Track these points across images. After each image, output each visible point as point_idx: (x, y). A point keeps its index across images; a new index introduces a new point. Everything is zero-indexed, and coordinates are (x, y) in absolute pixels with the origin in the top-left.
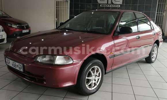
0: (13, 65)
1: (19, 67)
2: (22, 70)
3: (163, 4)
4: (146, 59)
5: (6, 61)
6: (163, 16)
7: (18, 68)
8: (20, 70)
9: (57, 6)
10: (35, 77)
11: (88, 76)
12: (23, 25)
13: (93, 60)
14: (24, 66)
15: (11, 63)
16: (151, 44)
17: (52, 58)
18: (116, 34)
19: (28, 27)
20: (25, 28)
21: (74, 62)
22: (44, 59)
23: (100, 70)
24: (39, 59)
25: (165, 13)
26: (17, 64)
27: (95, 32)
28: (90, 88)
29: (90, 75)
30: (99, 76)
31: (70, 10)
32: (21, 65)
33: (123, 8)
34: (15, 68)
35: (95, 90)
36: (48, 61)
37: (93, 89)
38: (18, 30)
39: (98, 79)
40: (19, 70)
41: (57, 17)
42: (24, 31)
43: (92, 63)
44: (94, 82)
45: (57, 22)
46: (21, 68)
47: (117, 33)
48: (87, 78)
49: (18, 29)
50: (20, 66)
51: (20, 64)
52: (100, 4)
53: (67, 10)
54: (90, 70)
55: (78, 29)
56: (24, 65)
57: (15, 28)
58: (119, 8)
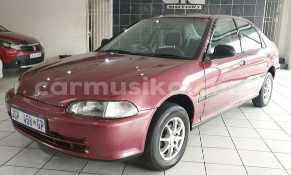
0: (25, 121)
1: (37, 123)
2: (43, 130)
3: (273, 3)
4: (253, 100)
5: (12, 113)
6: (274, 23)
7: (35, 127)
8: (39, 130)
9: (90, 8)
10: (68, 142)
11: (163, 137)
12: (30, 45)
13: (171, 107)
14: (47, 122)
15: (22, 117)
16: (263, 74)
17: (99, 107)
18: (207, 58)
19: (39, 48)
20: (35, 49)
21: (139, 113)
22: (85, 108)
23: (182, 124)
24: (75, 109)
25: (277, 18)
26: (34, 118)
27: (169, 55)
28: (165, 156)
29: (165, 133)
30: (181, 135)
31: (114, 16)
32: (42, 120)
33: (206, 12)
34: (29, 125)
35: (175, 161)
36: (92, 111)
37: (171, 158)
38: (21, 54)
39: (180, 141)
40: (37, 129)
41: (90, 29)
42: (33, 56)
43: (171, 112)
44: (173, 146)
45: (90, 38)
46: (42, 126)
47: (208, 56)
48: (161, 139)
49: (23, 51)
50: (39, 123)
51: (39, 119)
52: (166, 5)
53: (109, 16)
54: (167, 125)
55: (135, 51)
56: (47, 120)
57: (17, 50)
58: (199, 11)
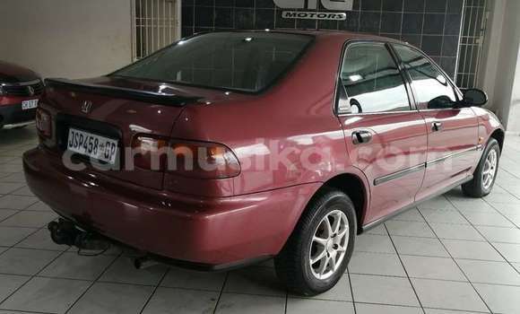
3: (475, 10)
6: (476, 48)
9: (138, 15)
12: (22, 84)
20: (32, 92)
25: (482, 38)
31: (182, 30)
33: (355, 25)
38: (5, 101)
42: (28, 105)
49: (7, 96)
52: (280, 11)
53: (173, 29)
58: (342, 24)
